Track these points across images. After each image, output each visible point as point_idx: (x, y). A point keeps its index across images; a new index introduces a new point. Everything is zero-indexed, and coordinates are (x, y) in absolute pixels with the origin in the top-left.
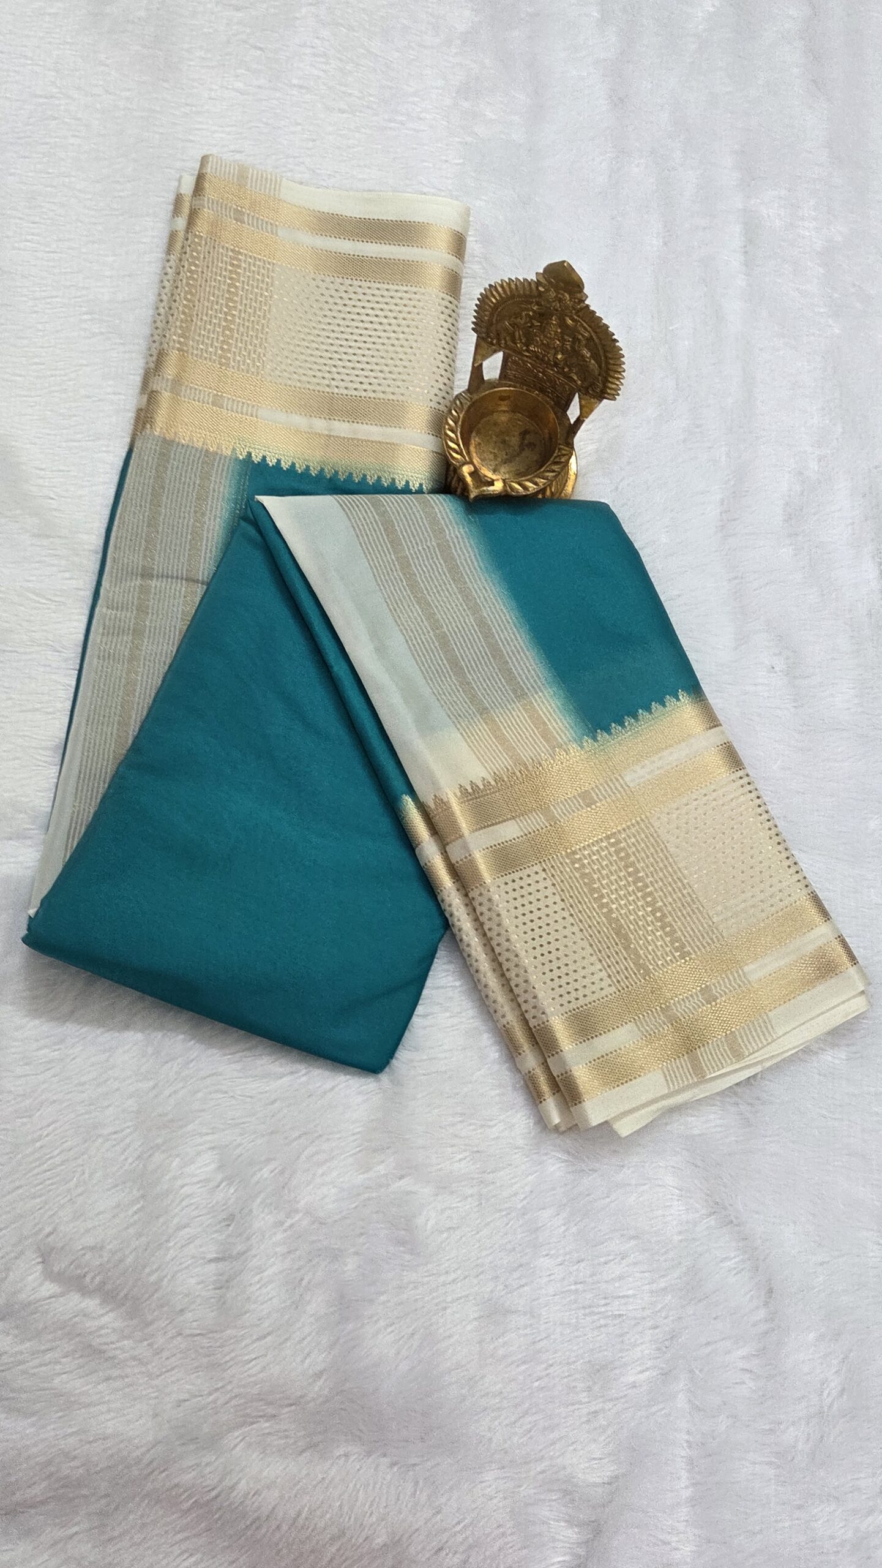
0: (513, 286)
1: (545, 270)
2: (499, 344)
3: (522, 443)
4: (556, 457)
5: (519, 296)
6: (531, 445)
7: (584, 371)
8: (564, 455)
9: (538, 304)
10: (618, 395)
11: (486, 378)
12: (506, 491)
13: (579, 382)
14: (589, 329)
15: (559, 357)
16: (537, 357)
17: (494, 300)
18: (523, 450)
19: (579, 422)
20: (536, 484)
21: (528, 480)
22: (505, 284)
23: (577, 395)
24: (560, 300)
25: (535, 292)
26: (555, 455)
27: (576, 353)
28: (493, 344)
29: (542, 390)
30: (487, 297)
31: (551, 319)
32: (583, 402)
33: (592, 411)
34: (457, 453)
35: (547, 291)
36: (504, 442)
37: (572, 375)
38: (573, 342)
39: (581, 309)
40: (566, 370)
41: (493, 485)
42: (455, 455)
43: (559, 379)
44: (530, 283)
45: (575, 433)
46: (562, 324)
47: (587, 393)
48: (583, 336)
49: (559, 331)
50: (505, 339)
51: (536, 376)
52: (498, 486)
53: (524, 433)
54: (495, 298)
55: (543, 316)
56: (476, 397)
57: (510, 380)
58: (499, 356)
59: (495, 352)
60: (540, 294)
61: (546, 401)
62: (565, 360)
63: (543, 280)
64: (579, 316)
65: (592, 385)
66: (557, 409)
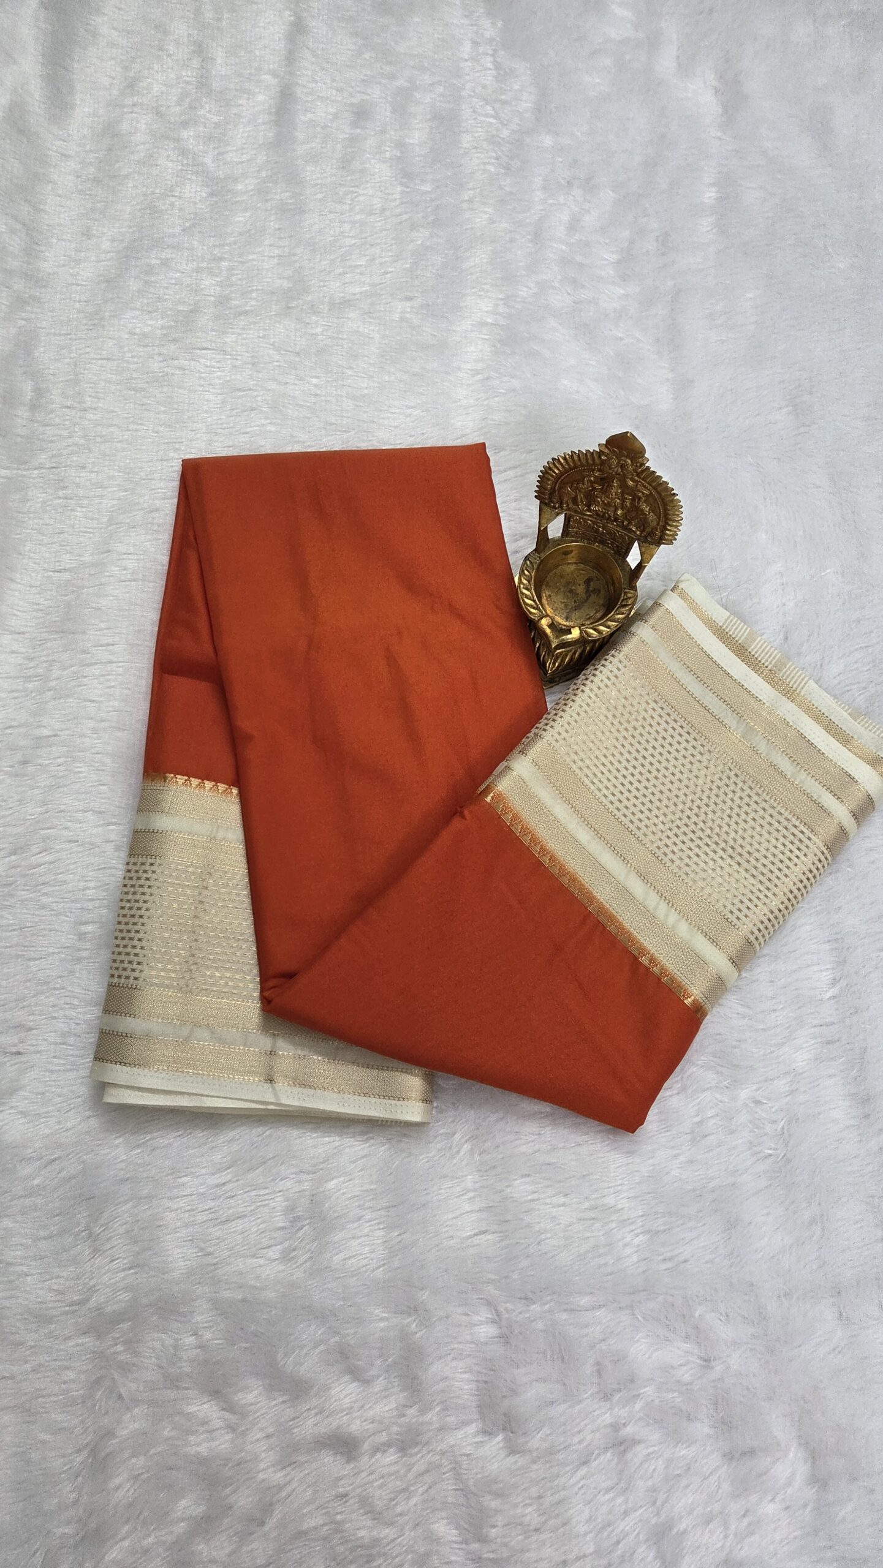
0: (576, 458)
1: (608, 441)
2: (561, 507)
4: (623, 600)
6: (597, 591)
7: (643, 524)
8: (630, 598)
10: (675, 539)
11: (550, 538)
12: (583, 637)
14: (649, 487)
15: (619, 512)
16: (598, 515)
17: (557, 472)
18: (590, 595)
19: (640, 567)
20: (608, 627)
21: (600, 625)
22: (567, 457)
23: (636, 544)
26: (622, 598)
27: (638, 509)
28: (556, 508)
29: (602, 542)
31: (613, 482)
32: (643, 549)
33: (652, 556)
34: (534, 608)
35: (609, 459)
36: (571, 591)
38: (633, 500)
39: (643, 471)
40: (626, 523)
41: (571, 633)
42: (532, 610)
43: (618, 531)
44: (592, 454)
45: (638, 578)
46: (623, 485)
47: (645, 541)
48: (643, 493)
49: (619, 491)
50: (567, 503)
51: (597, 531)
52: (575, 633)
53: (588, 582)
54: (558, 469)
55: (605, 482)
56: (543, 556)
57: (573, 536)
58: (562, 518)
59: (558, 514)
60: (603, 462)
64: (640, 478)
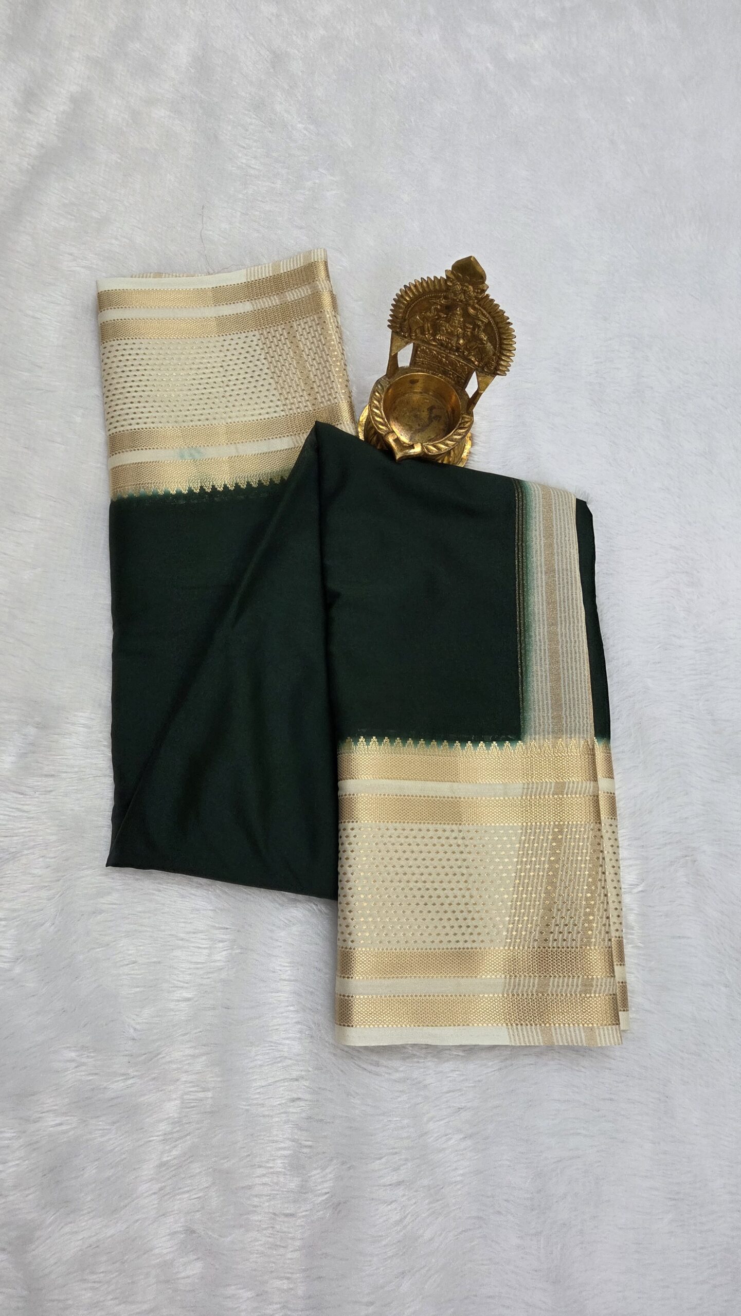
3: (430, 416)
5: (430, 292)
9: (446, 298)
13: (476, 363)
24: (465, 292)
25: (444, 288)
30: (402, 296)
37: (470, 357)
61: (448, 382)
62: (465, 344)
63: (452, 276)
65: (487, 364)
66: (457, 387)
